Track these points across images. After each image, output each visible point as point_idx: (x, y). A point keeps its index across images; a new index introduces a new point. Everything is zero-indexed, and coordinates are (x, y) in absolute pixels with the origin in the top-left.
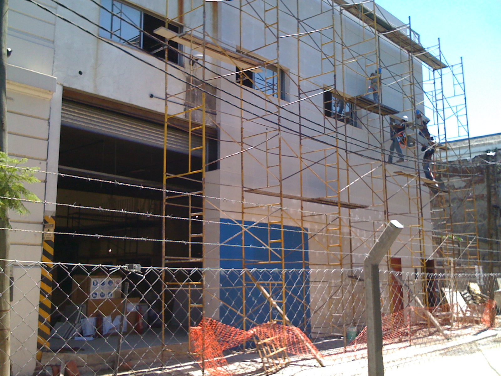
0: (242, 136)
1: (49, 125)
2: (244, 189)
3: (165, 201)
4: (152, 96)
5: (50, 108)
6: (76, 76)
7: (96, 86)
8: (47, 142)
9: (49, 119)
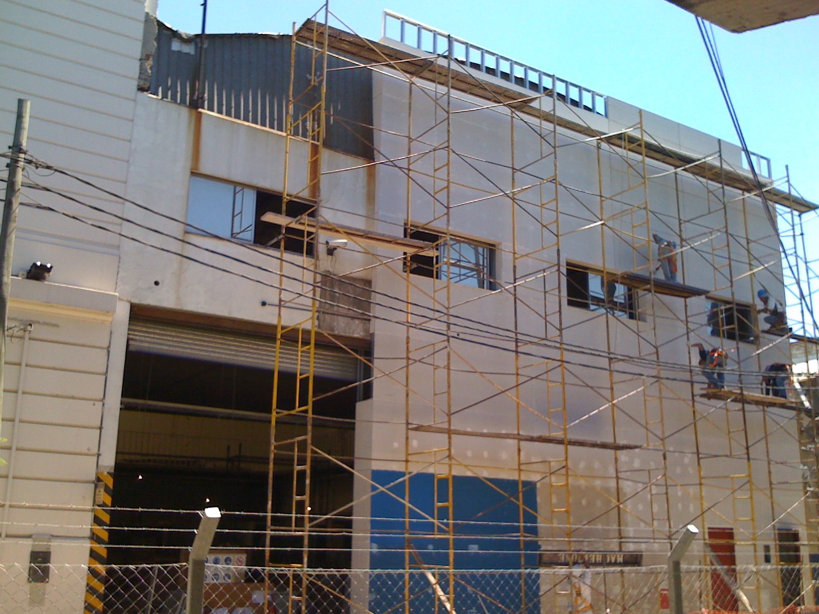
0: (408, 349)
1: (109, 356)
2: (410, 426)
3: (273, 448)
4: (264, 304)
5: (111, 333)
6: (150, 288)
7: (178, 298)
8: (104, 377)
9: (109, 347)
